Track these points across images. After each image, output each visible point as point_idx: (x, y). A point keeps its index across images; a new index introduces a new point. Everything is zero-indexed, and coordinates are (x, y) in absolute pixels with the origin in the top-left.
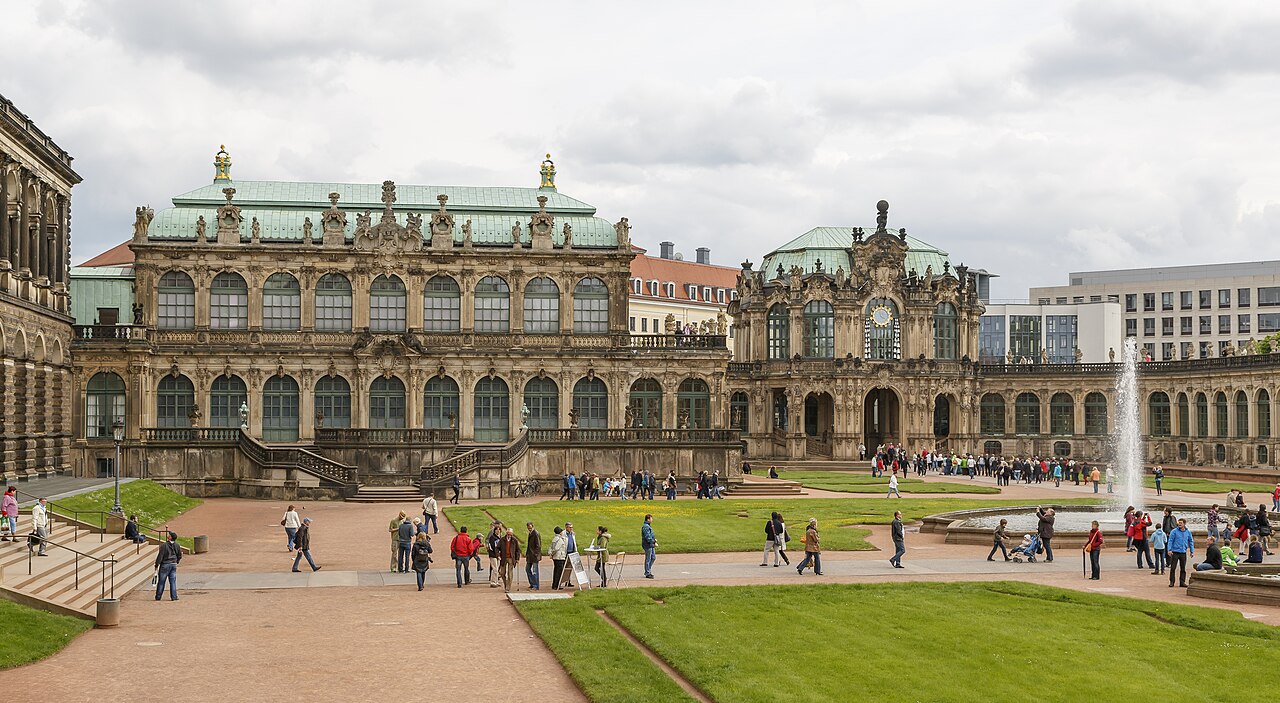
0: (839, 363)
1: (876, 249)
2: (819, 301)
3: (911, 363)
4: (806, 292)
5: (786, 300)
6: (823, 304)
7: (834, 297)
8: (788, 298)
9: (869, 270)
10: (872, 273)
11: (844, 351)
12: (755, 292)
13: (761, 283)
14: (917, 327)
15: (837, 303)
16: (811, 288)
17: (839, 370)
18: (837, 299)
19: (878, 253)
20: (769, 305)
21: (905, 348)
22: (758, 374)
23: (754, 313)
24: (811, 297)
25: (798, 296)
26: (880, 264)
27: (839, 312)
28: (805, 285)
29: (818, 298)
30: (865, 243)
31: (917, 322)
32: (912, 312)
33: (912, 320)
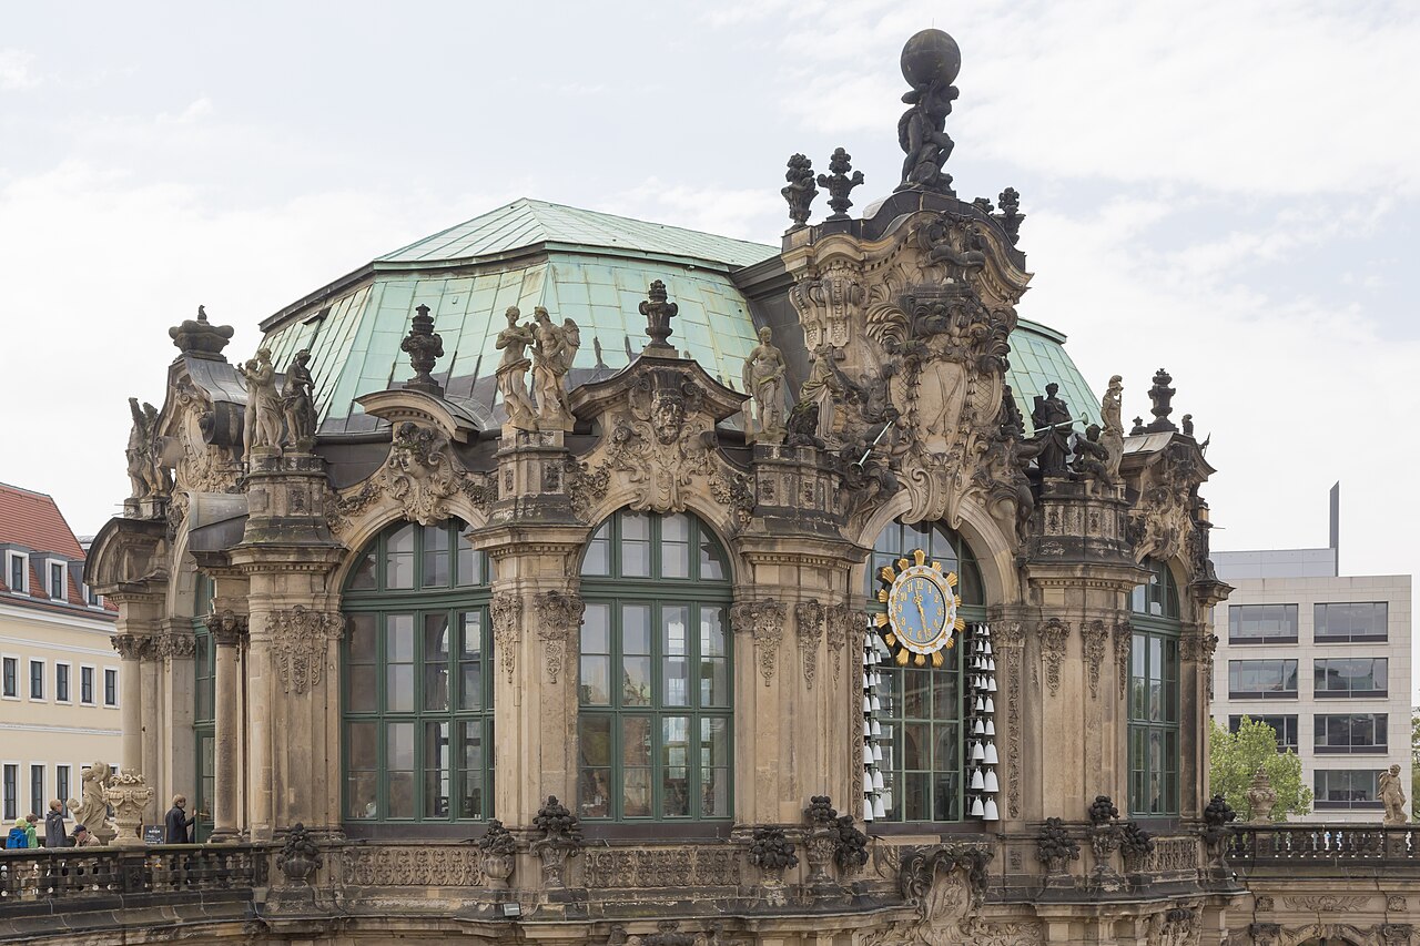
0: (772, 848)
1: (911, 271)
2: (654, 515)
3: (1051, 840)
4: (595, 460)
5: (462, 507)
6: (673, 530)
7: (738, 495)
8: (482, 497)
9: (888, 373)
10: (897, 387)
11: (791, 788)
12: (274, 459)
13: (307, 413)
14: (1073, 667)
15: (757, 527)
16: (630, 439)
17: (774, 889)
18: (753, 511)
19: (927, 291)
20: (355, 532)
21: (1019, 767)
22: (299, 909)
23: (273, 571)
24: (621, 488)
25: (551, 480)
26: (936, 345)
27: (767, 576)
28: (585, 427)
29: (659, 496)
30: (868, 230)
31: (1074, 643)
32: (1053, 597)
33: (1055, 632)
